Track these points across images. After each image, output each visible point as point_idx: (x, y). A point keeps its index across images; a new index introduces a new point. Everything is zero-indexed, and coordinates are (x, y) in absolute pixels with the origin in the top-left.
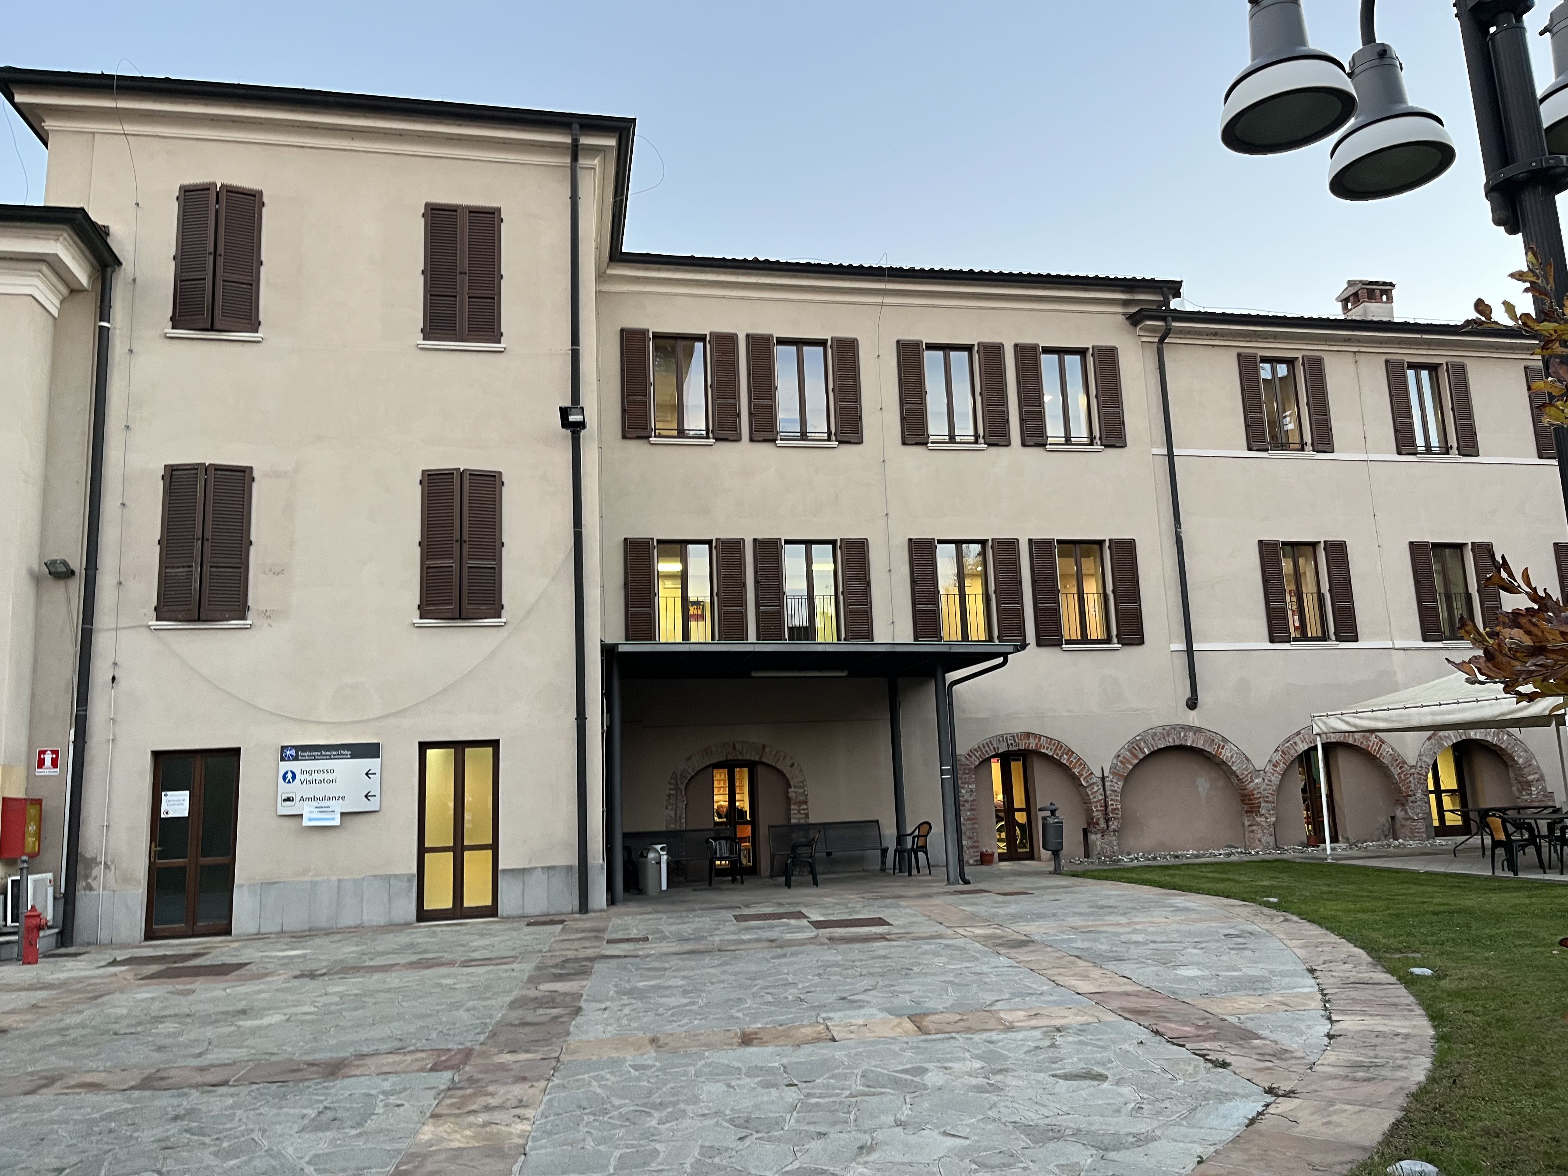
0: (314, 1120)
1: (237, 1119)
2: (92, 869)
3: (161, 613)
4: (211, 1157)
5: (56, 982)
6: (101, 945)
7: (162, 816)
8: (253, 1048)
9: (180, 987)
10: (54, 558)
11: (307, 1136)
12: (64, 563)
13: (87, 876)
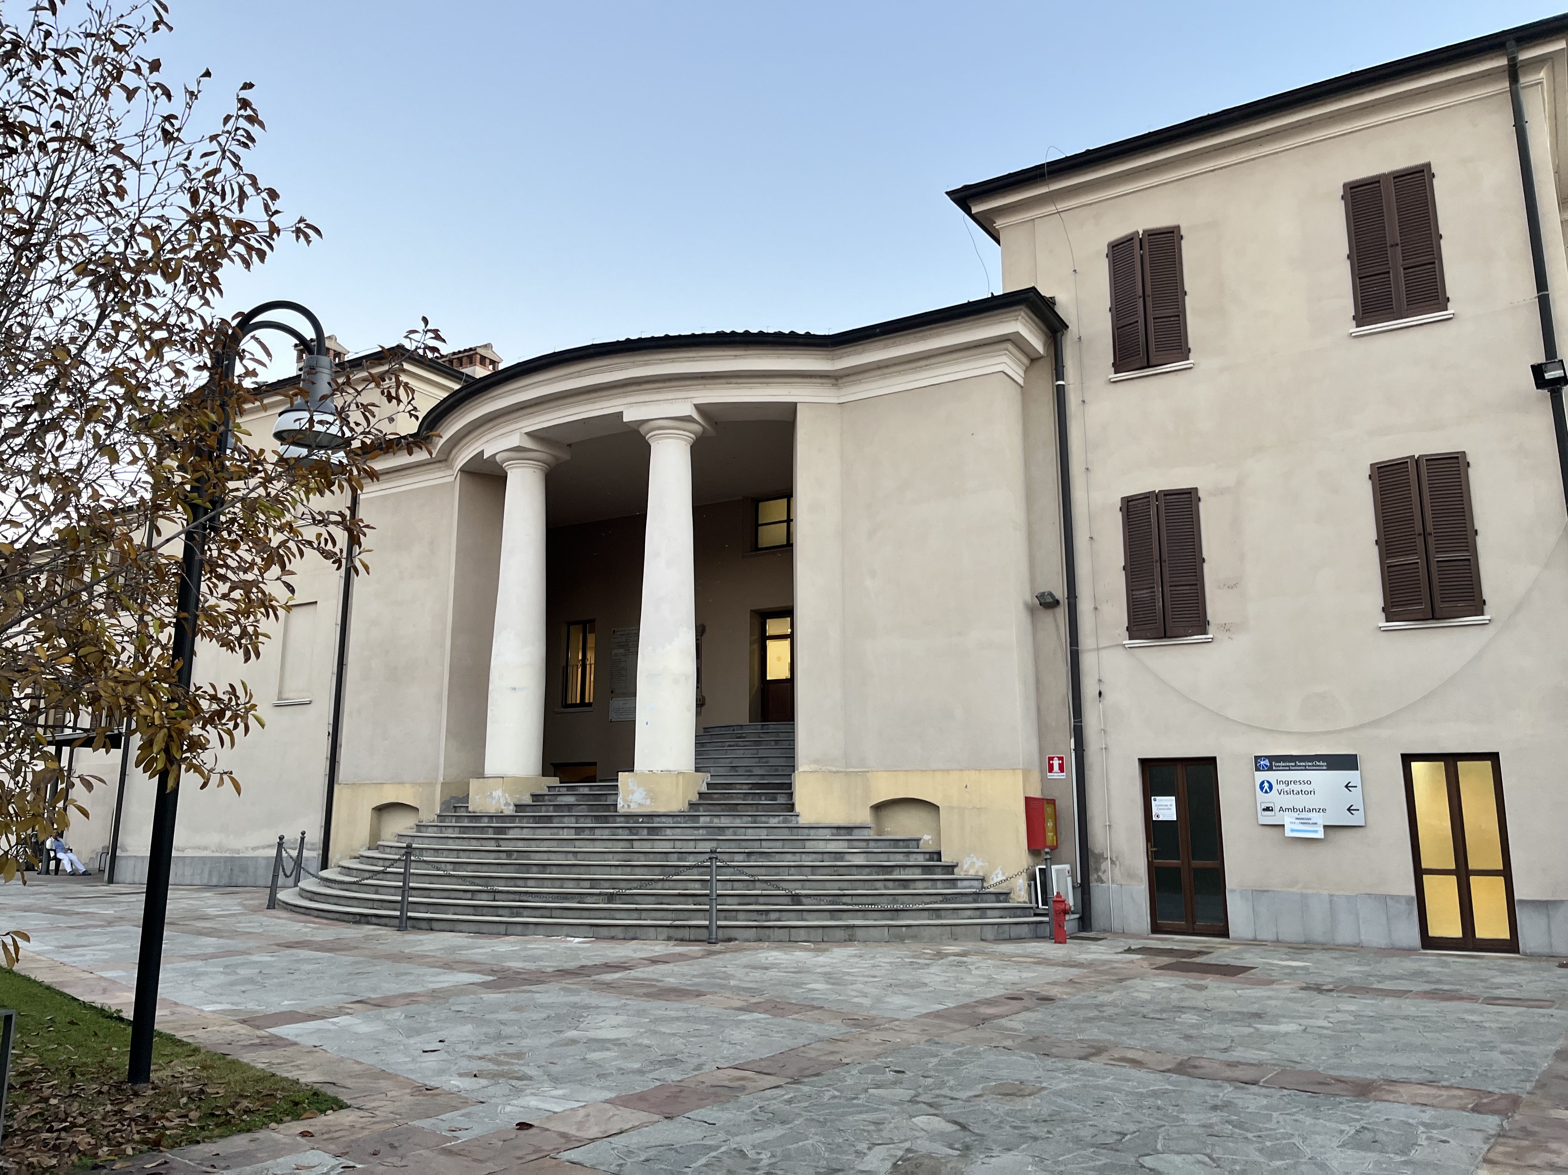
0: (1352, 1137)
1: (1275, 1121)
2: (1100, 863)
3: (1134, 631)
4: (1257, 1153)
5: (1084, 962)
6: (1116, 933)
7: (1154, 819)
8: (1276, 1053)
9: (1192, 982)
10: (1042, 591)
11: (1350, 1152)
12: (1051, 594)
13: (1097, 870)
